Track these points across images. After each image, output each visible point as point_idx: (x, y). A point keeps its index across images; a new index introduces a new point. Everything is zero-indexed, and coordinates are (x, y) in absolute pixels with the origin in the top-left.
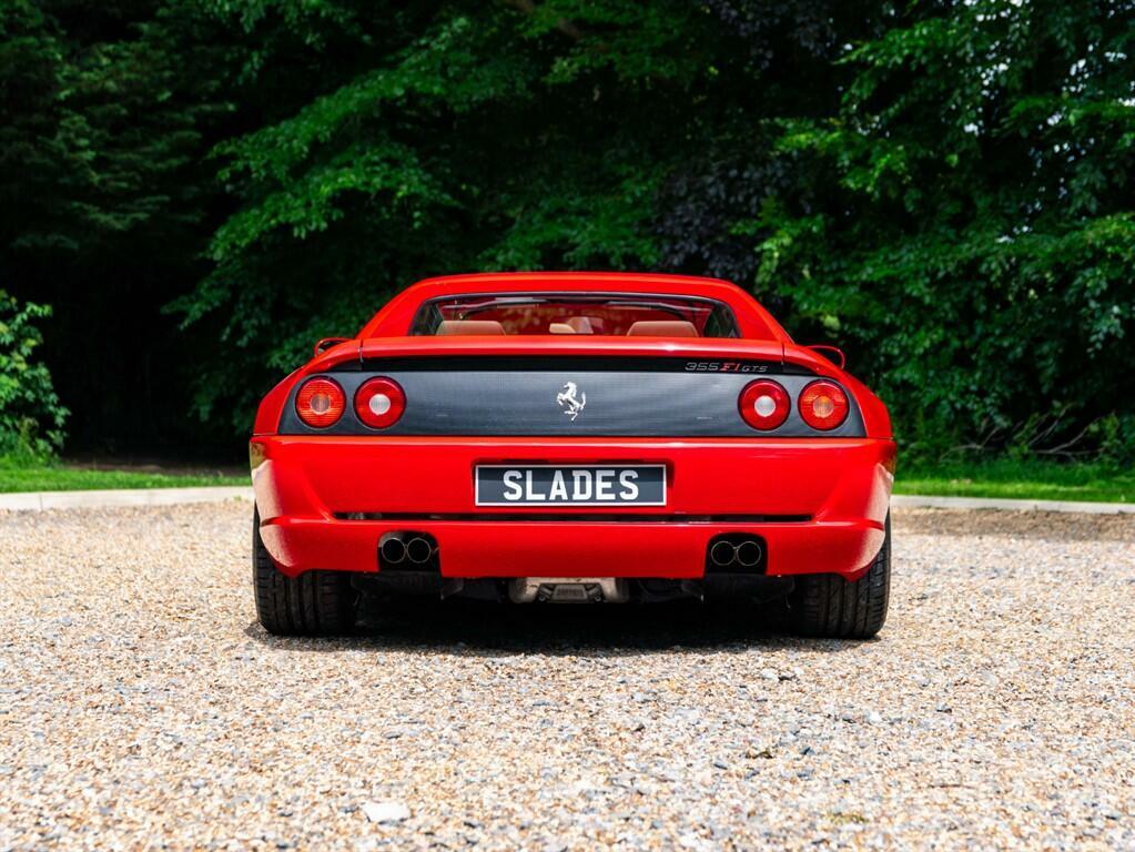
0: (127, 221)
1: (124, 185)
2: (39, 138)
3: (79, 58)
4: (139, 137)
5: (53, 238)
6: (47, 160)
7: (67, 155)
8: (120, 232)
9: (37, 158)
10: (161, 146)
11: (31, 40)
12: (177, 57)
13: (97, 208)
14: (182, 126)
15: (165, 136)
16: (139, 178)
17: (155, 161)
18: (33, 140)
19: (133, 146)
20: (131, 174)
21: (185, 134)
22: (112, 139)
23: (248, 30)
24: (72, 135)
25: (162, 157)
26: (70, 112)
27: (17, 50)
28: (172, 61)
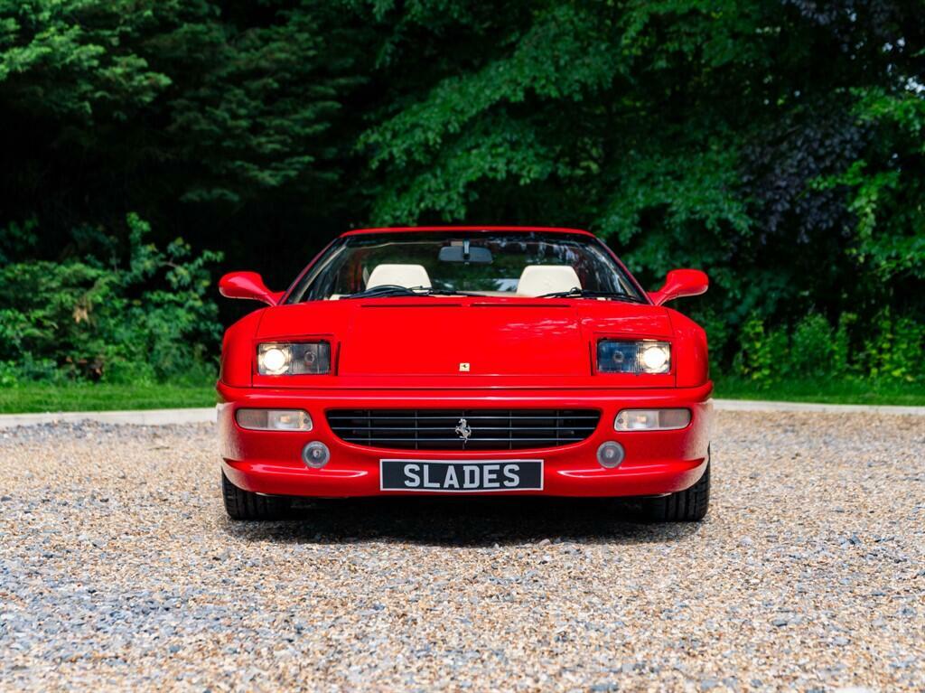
0: (278, 178)
1: (277, 146)
2: (208, 108)
3: (236, 40)
4: (289, 107)
5: (217, 192)
6: (214, 128)
7: (230, 123)
8: (273, 188)
9: (204, 125)
10: (308, 113)
11: (200, 27)
12: (320, 39)
13: (256, 167)
14: (325, 97)
15: (311, 106)
16: (289, 141)
17: (304, 126)
18: (202, 111)
19: (283, 114)
20: (282, 138)
21: (329, 104)
22: (266, 108)
23: (378, 18)
24: (234, 106)
25: (307, 123)
26: (232, 87)
27: (189, 36)
28: (315, 44)
